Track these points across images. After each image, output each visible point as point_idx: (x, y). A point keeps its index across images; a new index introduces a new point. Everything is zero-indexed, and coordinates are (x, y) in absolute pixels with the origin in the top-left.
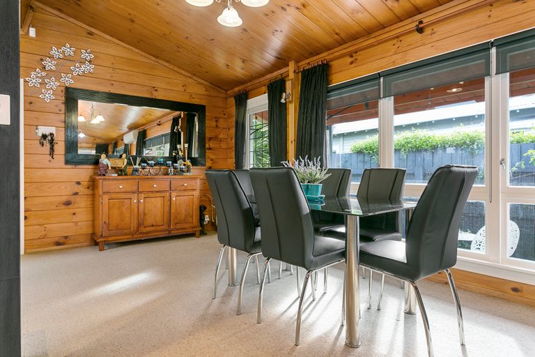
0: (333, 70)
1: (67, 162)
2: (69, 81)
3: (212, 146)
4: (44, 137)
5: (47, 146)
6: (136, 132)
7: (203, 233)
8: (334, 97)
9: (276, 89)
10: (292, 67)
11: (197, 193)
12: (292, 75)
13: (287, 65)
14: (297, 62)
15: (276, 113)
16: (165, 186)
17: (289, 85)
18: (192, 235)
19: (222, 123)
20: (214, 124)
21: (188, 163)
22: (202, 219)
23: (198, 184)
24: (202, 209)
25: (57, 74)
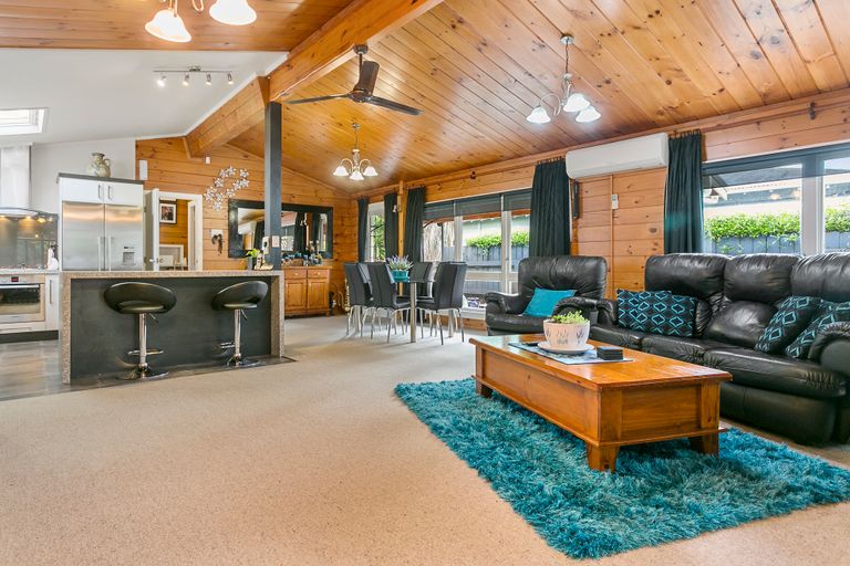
0: (429, 192)
1: (230, 256)
2: (232, 195)
3: (338, 241)
4: (215, 237)
5: (217, 244)
6: (254, 223)
7: (332, 314)
8: (428, 211)
9: (390, 200)
10: (401, 185)
11: (327, 281)
12: (401, 192)
13: (398, 183)
14: (405, 181)
15: (391, 219)
16: (303, 274)
17: (399, 198)
18: (323, 315)
19: (347, 222)
20: (340, 222)
21: (320, 256)
22: (331, 303)
23: (327, 274)
24: (331, 294)
25: (223, 190)
